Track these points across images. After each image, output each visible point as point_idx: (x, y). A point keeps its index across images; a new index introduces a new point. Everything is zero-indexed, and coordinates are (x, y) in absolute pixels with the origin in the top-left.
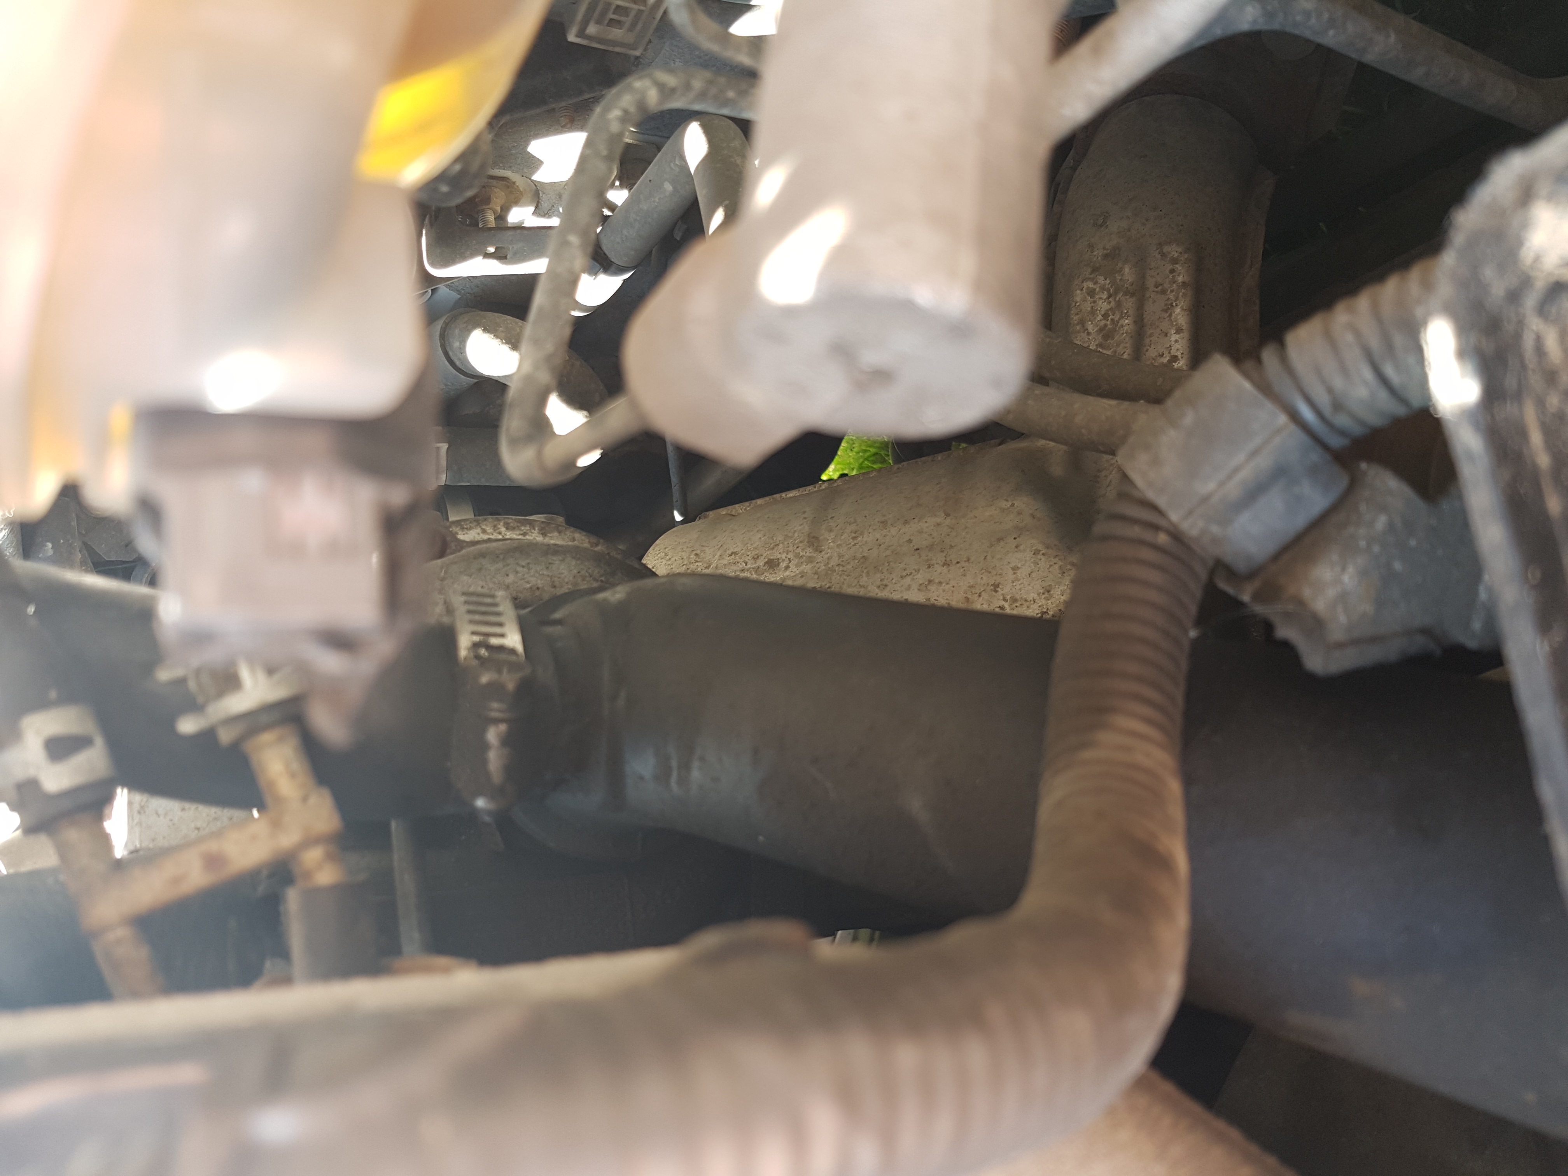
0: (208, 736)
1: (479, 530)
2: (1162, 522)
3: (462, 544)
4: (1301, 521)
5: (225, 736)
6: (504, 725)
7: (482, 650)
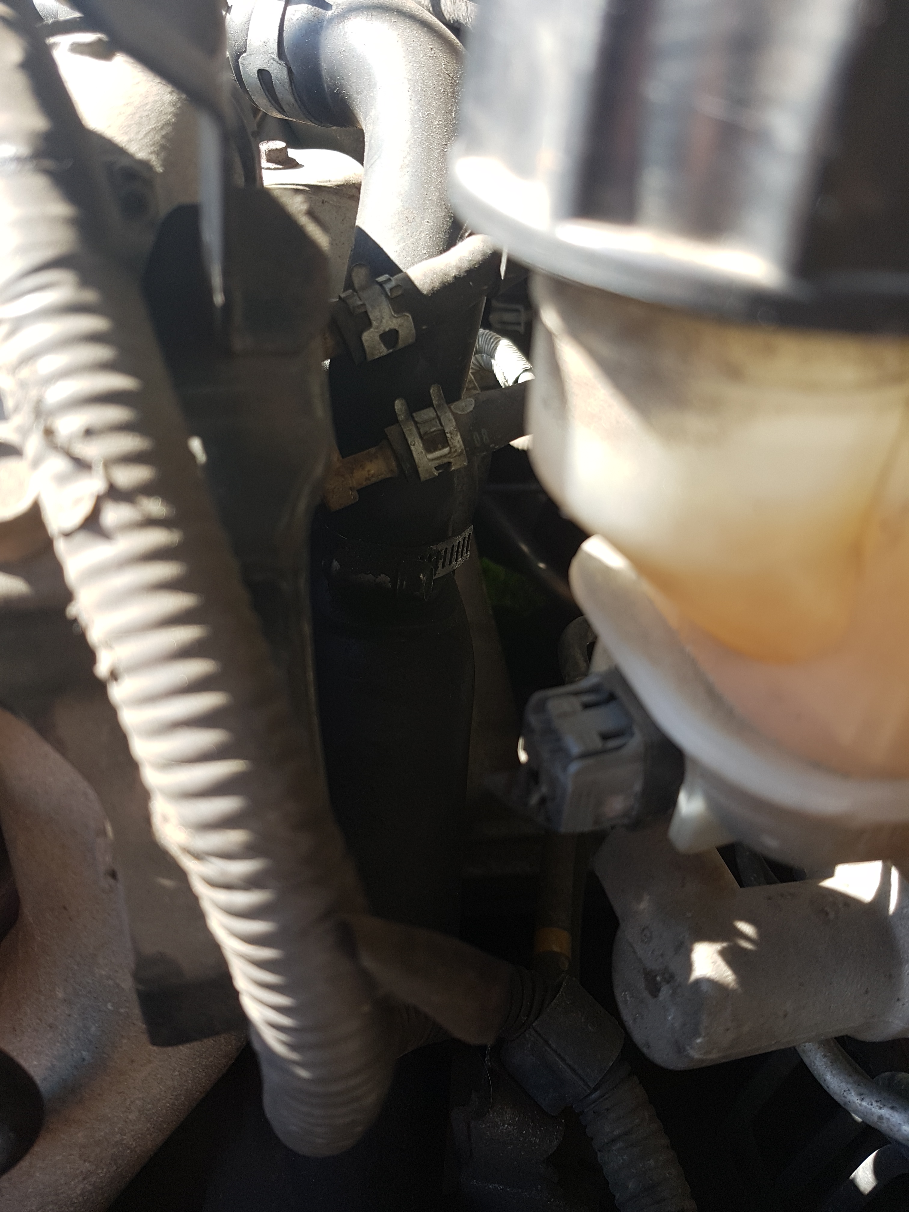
0: (394, 419)
2: (532, 1017)
5: (391, 431)
6: (390, 586)
7: (435, 557)
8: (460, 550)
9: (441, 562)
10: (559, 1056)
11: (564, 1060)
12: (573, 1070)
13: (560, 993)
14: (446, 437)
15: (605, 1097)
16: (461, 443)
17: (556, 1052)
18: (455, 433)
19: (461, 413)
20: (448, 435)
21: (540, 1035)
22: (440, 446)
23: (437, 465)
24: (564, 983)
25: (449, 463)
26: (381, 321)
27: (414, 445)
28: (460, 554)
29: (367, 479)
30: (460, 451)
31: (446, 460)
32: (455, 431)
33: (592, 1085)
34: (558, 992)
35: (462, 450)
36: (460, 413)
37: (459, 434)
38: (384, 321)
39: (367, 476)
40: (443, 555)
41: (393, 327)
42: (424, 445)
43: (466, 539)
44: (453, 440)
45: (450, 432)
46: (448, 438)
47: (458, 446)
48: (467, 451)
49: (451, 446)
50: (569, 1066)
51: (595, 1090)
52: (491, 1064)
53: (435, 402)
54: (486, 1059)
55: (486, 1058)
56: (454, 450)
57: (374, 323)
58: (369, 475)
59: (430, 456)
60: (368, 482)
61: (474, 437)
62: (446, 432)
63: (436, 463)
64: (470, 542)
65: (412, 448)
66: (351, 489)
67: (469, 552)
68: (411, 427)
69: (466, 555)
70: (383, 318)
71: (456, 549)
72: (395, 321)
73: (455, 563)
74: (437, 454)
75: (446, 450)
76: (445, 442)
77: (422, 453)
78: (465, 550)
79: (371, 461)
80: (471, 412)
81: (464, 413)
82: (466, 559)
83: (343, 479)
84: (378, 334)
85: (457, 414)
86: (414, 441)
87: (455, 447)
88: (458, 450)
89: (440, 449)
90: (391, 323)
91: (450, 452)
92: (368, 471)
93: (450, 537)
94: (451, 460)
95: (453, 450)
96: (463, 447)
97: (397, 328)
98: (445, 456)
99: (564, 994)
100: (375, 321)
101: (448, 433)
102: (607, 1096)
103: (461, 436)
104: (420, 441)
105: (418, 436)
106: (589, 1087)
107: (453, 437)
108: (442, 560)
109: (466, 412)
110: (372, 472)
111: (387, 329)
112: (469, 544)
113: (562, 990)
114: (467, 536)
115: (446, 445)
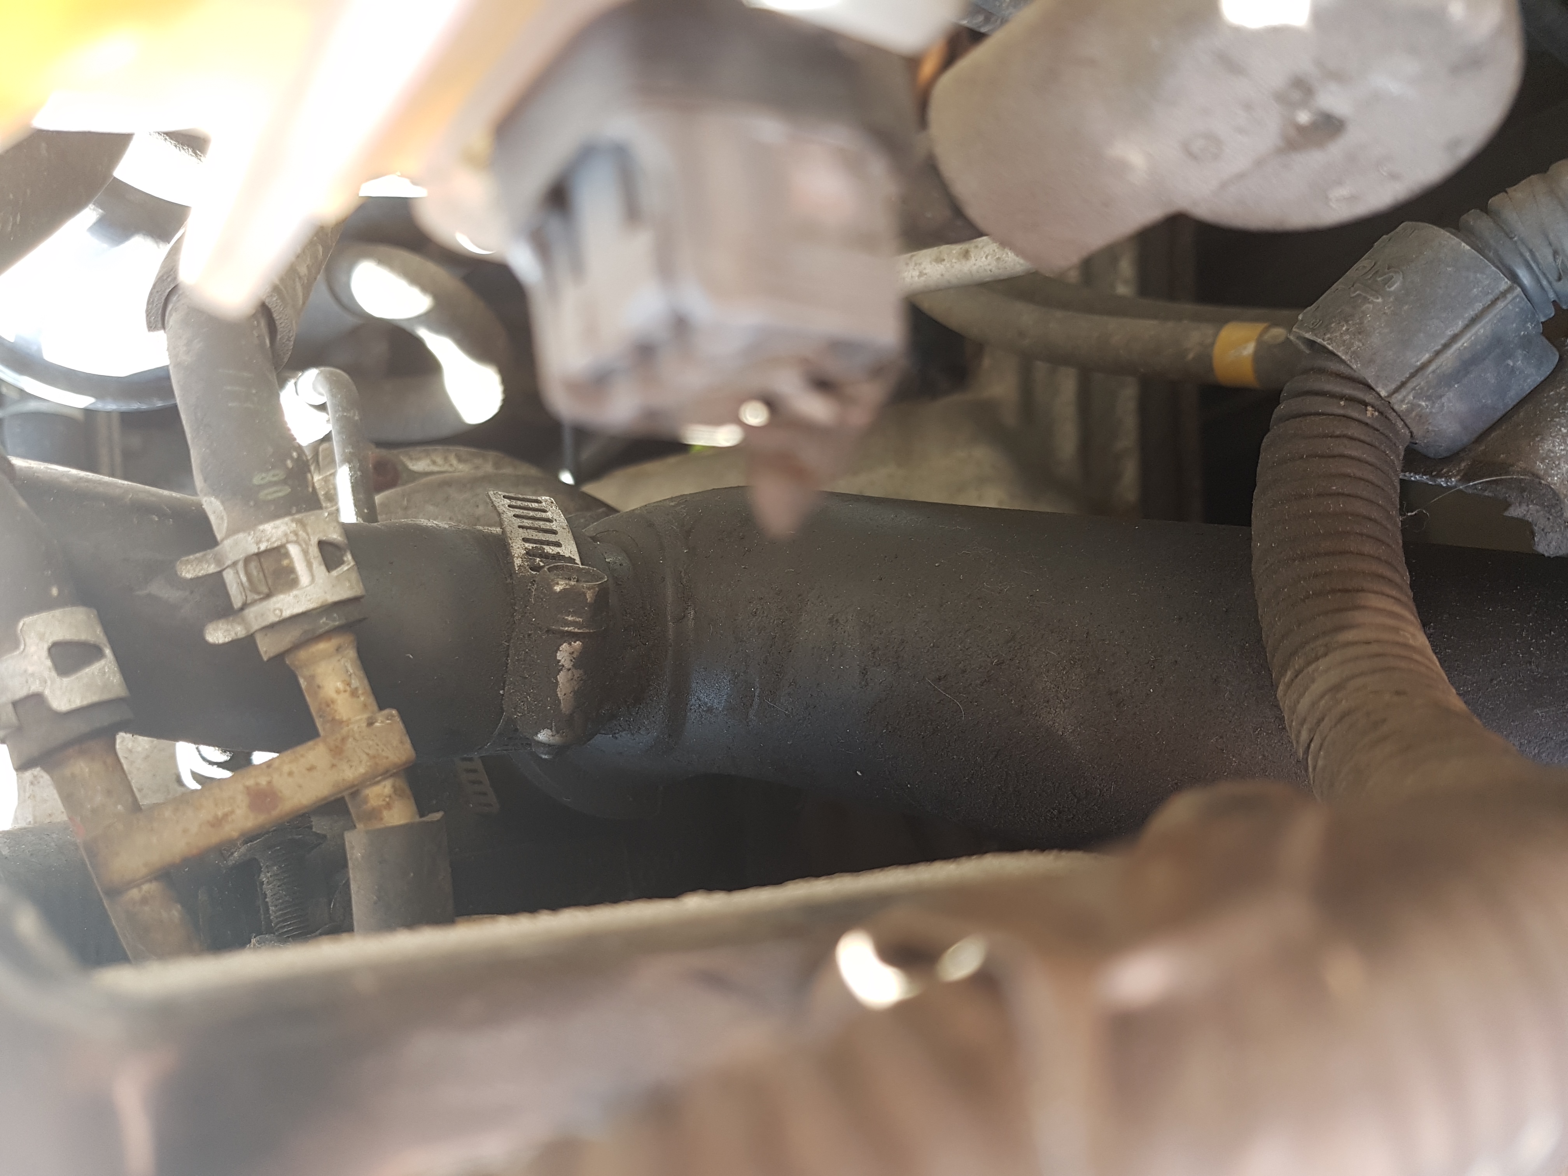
0: (246, 645)
1: (428, 461)
2: (1369, 398)
3: (415, 476)
4: (1513, 396)
5: (267, 648)
6: (577, 642)
7: (538, 559)
8: (531, 514)
9: (548, 549)
10: (1446, 346)
11: (1455, 338)
12: (1474, 321)
13: (1325, 343)
14: (266, 551)
15: (1529, 258)
16: (278, 522)
17: (1438, 353)
18: (258, 534)
19: (226, 521)
20: (263, 547)
21: (1403, 384)
22: (285, 562)
23: (323, 568)
24: (1308, 335)
25: (321, 544)
26: (32, 675)
27: (281, 611)
28: (539, 514)
29: (354, 693)
30: (294, 525)
31: (314, 551)
32: (254, 534)
33: (1505, 284)
34: (1324, 347)
35: (292, 521)
36: (225, 525)
37: (261, 527)
38: (31, 669)
39: (347, 695)
40: (535, 545)
41: (44, 653)
42: (282, 592)
43: (514, 503)
44: (272, 537)
45: (258, 543)
46: (268, 547)
47: (283, 528)
48: (298, 512)
49: (284, 541)
50: (1467, 327)
51: (1514, 278)
52: (1455, 476)
53: (212, 569)
54: (1445, 485)
55: (1441, 485)
56: (292, 535)
57: (35, 687)
58: (345, 691)
59: (304, 578)
60: (360, 692)
61: (270, 497)
62: (256, 551)
63: (320, 569)
64: (520, 496)
65: (287, 613)
66: (370, 724)
67: (539, 498)
68: (252, 615)
69: (544, 504)
70: (25, 671)
71: (527, 523)
72: (32, 649)
73: (555, 522)
74: (300, 567)
75: (294, 551)
76: (278, 552)
77: (296, 596)
78: (535, 505)
79: (319, 687)
80: (223, 503)
81: (225, 518)
82: (552, 503)
83: (350, 740)
84: (58, 679)
85: (228, 530)
86: (275, 610)
87: (286, 535)
88: (292, 529)
89: (292, 561)
90: (35, 657)
91: (297, 542)
92: (338, 692)
93: (504, 532)
94: (314, 541)
95: (292, 537)
96: (287, 519)
97: (46, 646)
98: (305, 553)
99: (1328, 336)
100: (30, 687)
101: (259, 548)
102: (1527, 255)
103: (262, 522)
104: (274, 600)
105: (265, 604)
106: (1509, 290)
107: (267, 538)
108: (544, 547)
109: (224, 514)
110: (340, 685)
111: (49, 663)
112: (524, 498)
113: (1319, 340)
114: (507, 501)
115: (283, 551)
